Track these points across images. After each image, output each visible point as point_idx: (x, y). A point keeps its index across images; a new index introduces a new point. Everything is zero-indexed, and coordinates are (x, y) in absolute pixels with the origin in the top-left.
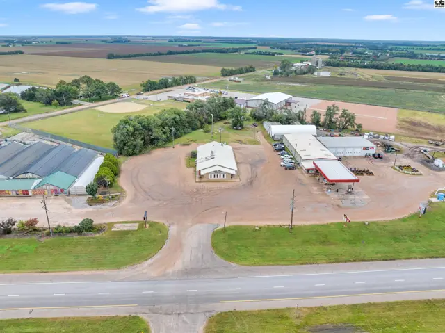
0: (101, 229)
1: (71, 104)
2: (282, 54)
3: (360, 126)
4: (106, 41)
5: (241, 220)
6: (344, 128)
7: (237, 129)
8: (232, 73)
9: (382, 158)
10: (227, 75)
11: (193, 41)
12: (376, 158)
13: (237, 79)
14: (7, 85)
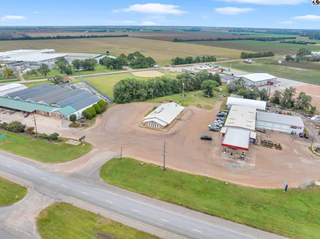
0: (61, 140)
1: (122, 69)
2: (315, 43)
3: (314, 109)
4: (185, 30)
5: (139, 156)
6: (301, 108)
7: (207, 97)
8: (250, 56)
9: (307, 138)
10: (245, 58)
11: (248, 31)
12: (302, 137)
13: (250, 61)
14: (101, 55)
